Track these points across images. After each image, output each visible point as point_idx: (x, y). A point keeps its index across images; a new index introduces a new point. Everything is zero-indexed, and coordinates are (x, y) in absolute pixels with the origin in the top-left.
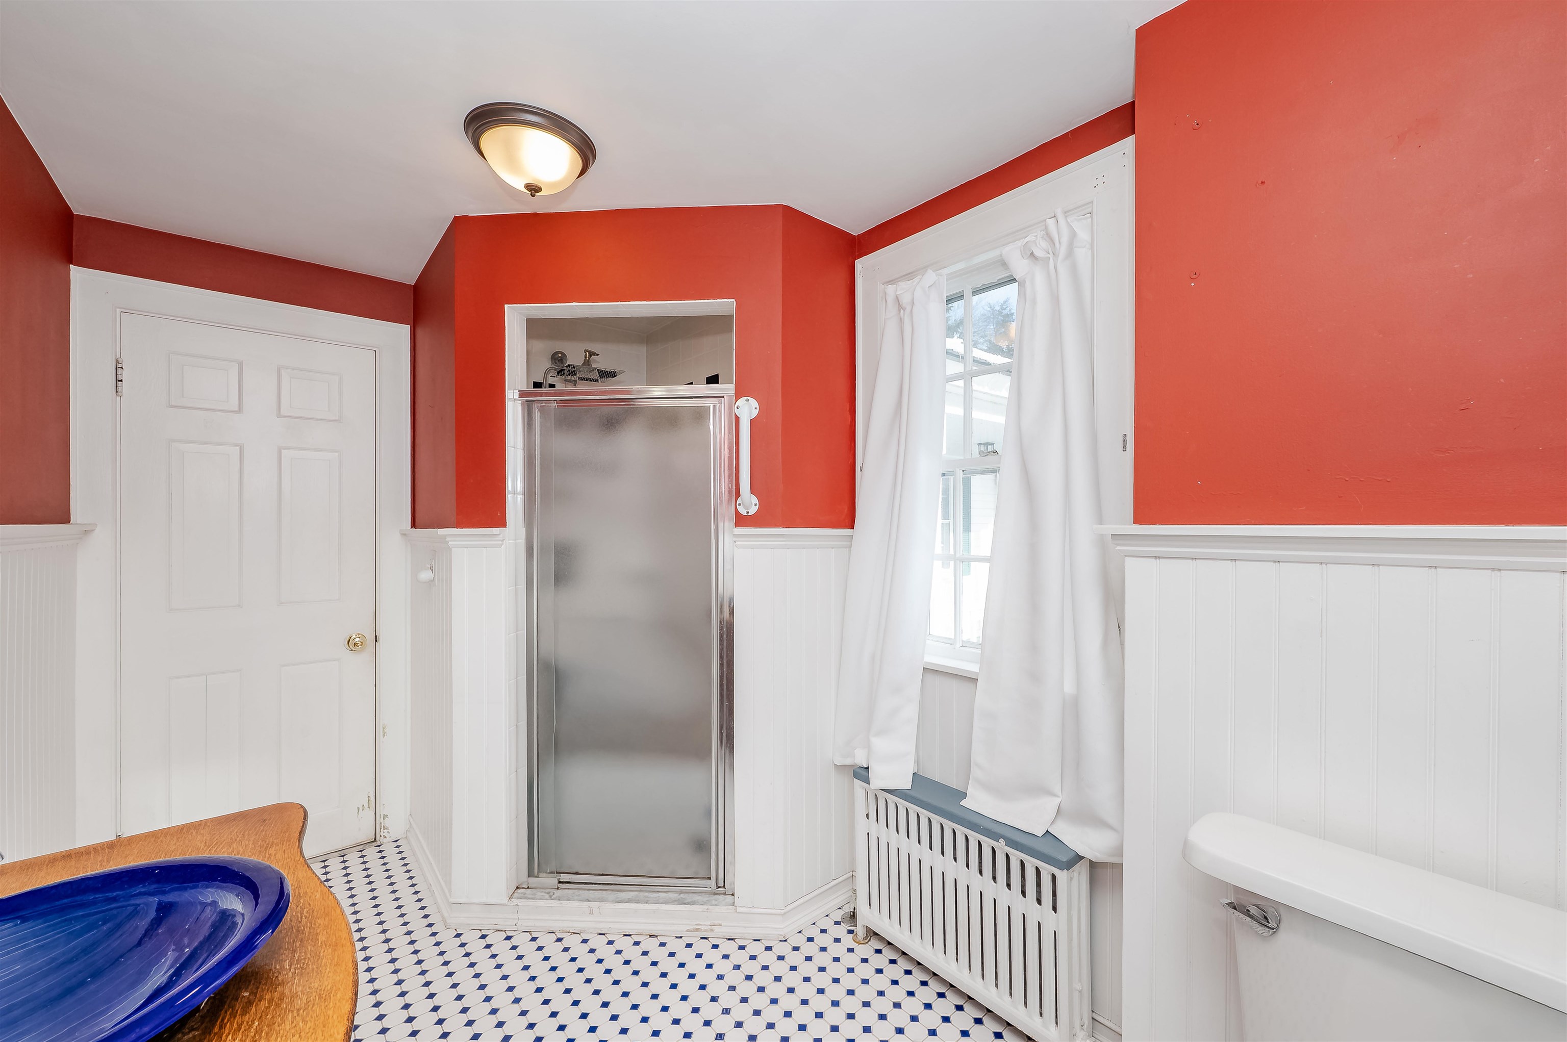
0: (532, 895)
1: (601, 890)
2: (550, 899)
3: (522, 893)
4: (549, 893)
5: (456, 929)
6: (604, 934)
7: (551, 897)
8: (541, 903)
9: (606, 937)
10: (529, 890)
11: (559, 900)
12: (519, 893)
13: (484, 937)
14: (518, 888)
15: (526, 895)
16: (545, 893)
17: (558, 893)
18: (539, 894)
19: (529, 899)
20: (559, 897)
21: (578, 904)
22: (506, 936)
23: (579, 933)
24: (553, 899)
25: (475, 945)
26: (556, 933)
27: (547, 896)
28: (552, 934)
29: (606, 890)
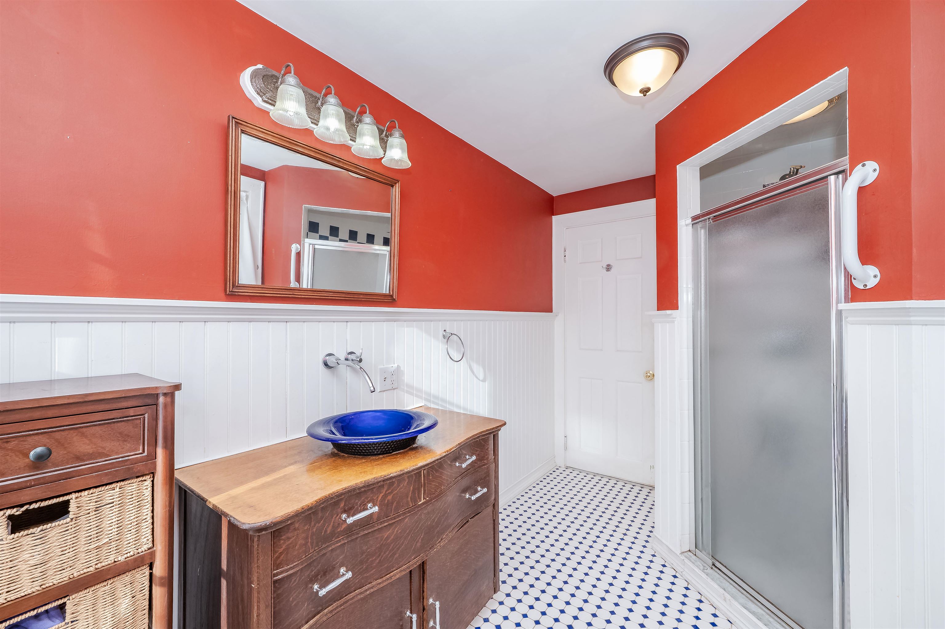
0: (695, 561)
1: (739, 590)
2: (702, 570)
3: (689, 555)
4: (704, 566)
5: (655, 552)
6: (732, 623)
7: (704, 569)
8: (696, 570)
9: (732, 626)
10: (694, 557)
11: (707, 575)
12: (688, 554)
13: (664, 566)
14: (689, 551)
15: (691, 558)
16: (702, 565)
17: (709, 571)
18: (699, 563)
19: (691, 561)
20: (708, 573)
21: (718, 587)
22: (675, 574)
23: (715, 608)
24: (704, 572)
25: (656, 567)
26: (702, 596)
27: (702, 568)
28: (700, 594)
29: (742, 593)
